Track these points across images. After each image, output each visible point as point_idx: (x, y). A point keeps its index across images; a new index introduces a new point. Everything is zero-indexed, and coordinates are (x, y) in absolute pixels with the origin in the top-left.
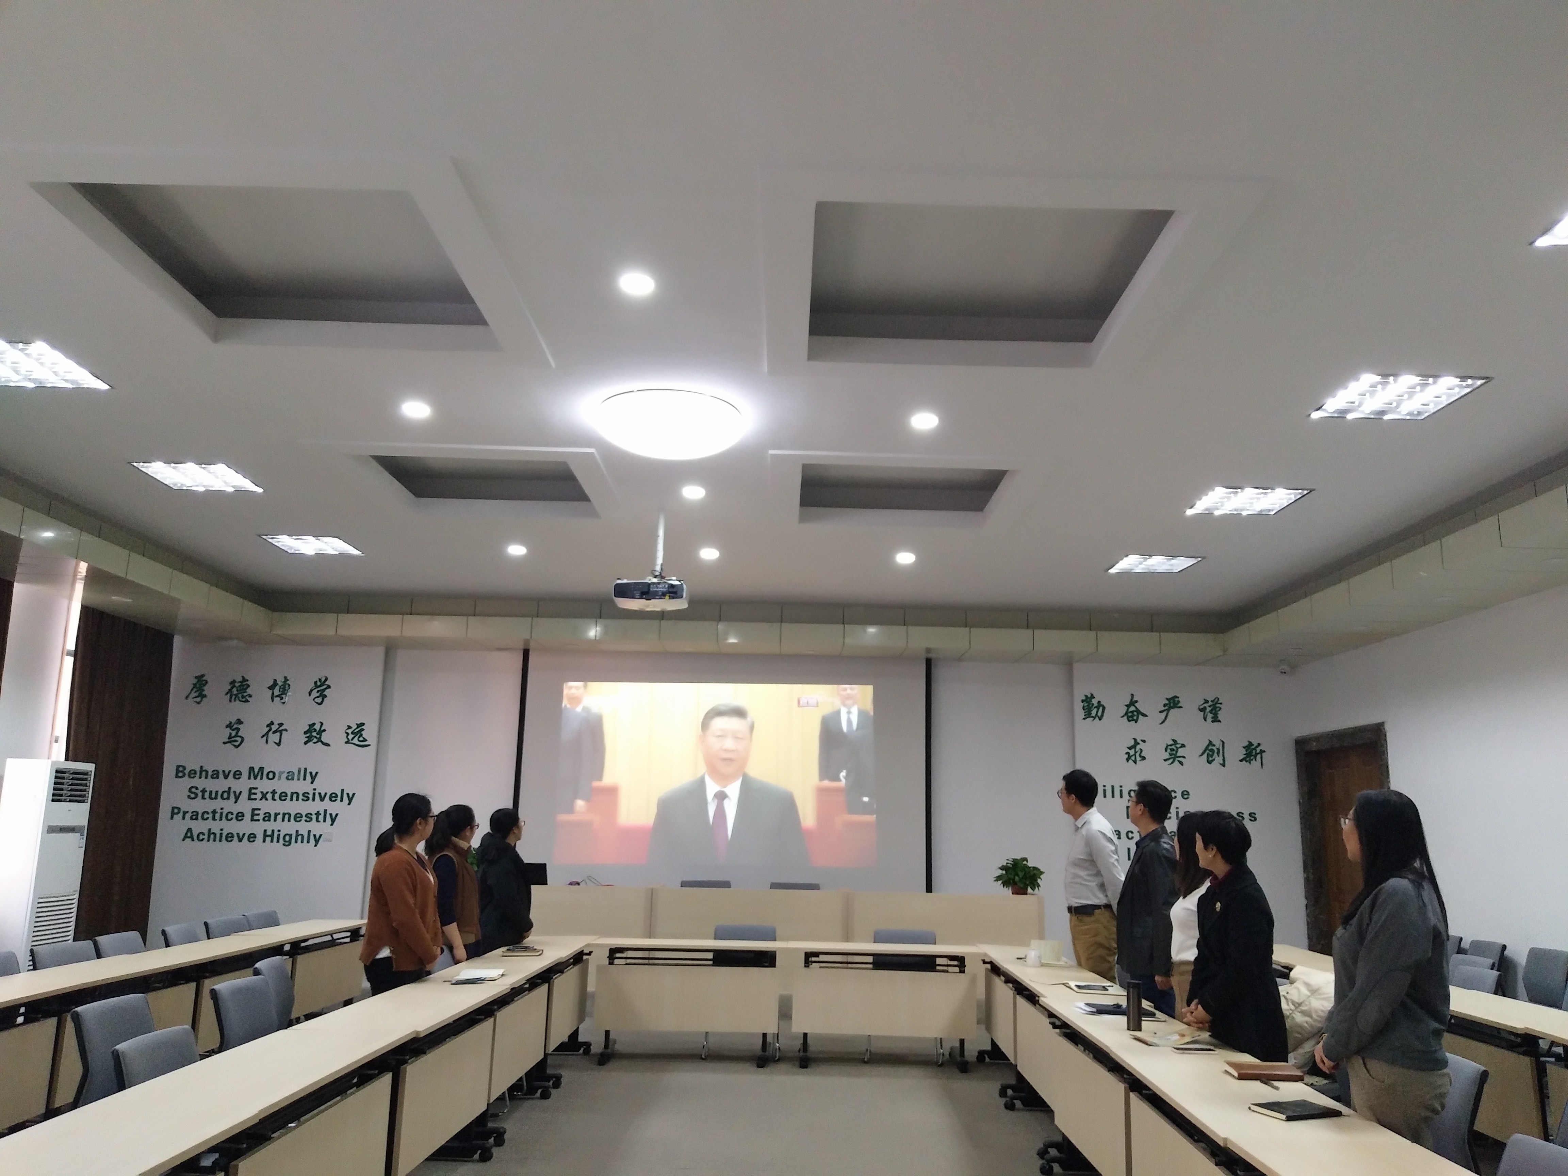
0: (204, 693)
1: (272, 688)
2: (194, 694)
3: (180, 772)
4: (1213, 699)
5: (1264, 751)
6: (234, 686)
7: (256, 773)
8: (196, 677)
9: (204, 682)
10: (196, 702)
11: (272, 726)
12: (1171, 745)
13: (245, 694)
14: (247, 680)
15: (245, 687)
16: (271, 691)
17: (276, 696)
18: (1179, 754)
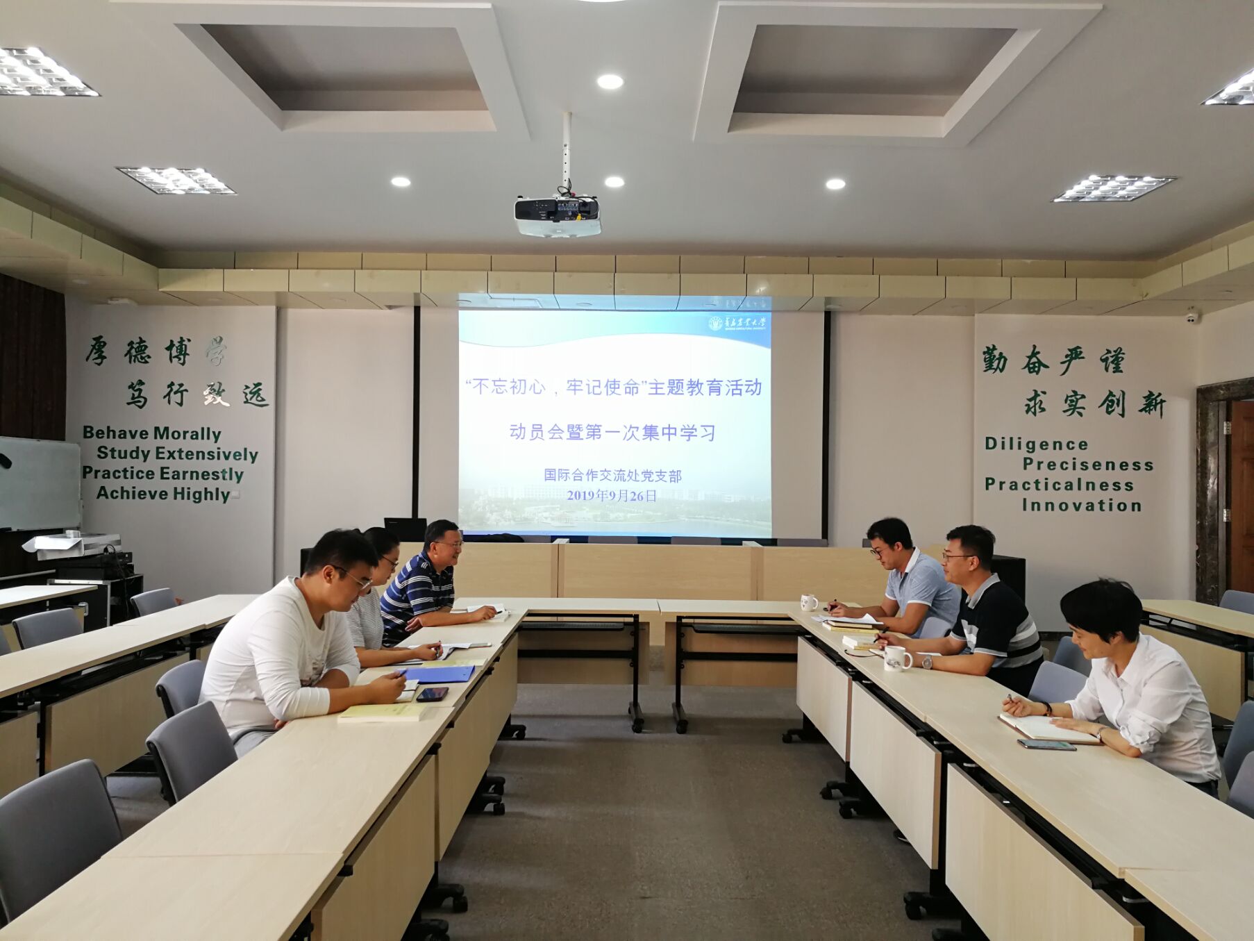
0: (104, 354)
1: (169, 348)
2: (94, 356)
3: (88, 432)
4: (1115, 349)
5: (1165, 401)
6: (132, 348)
7: (162, 431)
8: (94, 339)
9: (102, 344)
10: (96, 364)
11: (173, 387)
12: (1071, 396)
13: (144, 355)
14: (145, 342)
15: (143, 348)
16: (169, 352)
17: (175, 357)
18: (1078, 406)
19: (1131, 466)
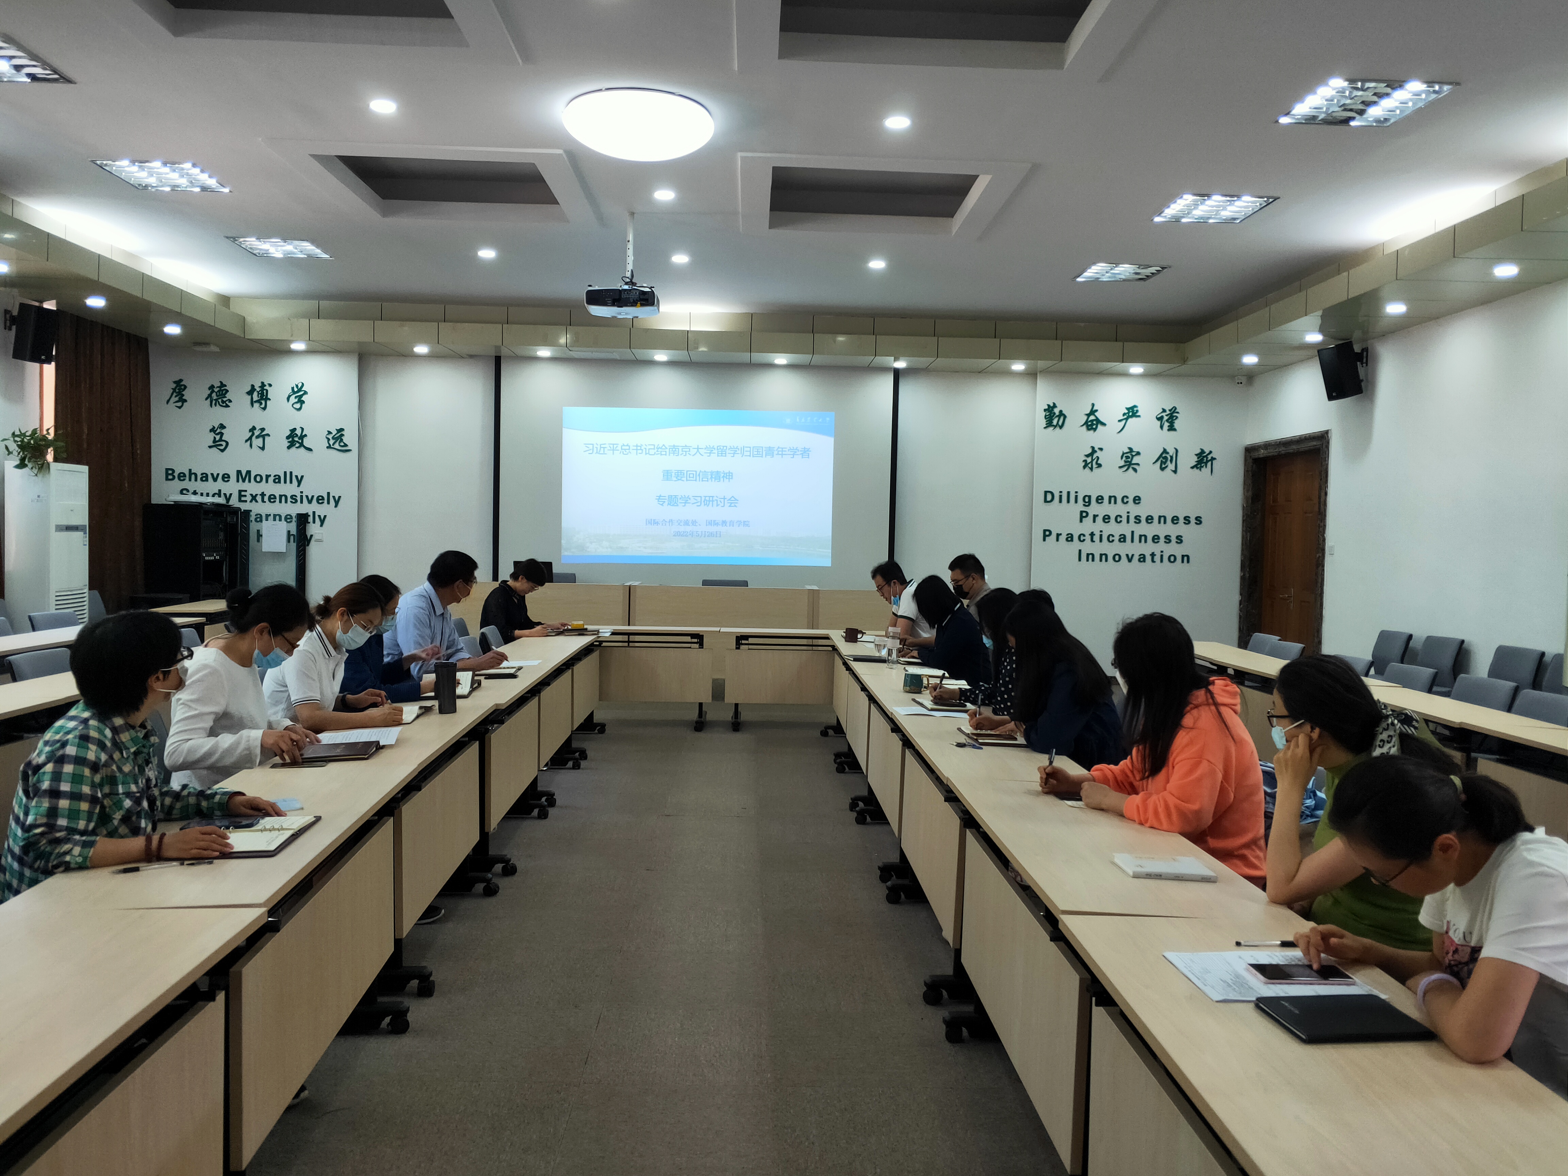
0: (184, 398)
1: (250, 393)
2: (174, 399)
3: (169, 474)
4: (1170, 408)
5: (1215, 459)
6: (213, 392)
7: (244, 476)
8: (175, 382)
9: (183, 387)
10: (177, 407)
12: (1127, 453)
13: (225, 399)
14: (226, 386)
15: (224, 392)
16: (250, 397)
17: (255, 402)
18: (1133, 462)
19: (1182, 520)
